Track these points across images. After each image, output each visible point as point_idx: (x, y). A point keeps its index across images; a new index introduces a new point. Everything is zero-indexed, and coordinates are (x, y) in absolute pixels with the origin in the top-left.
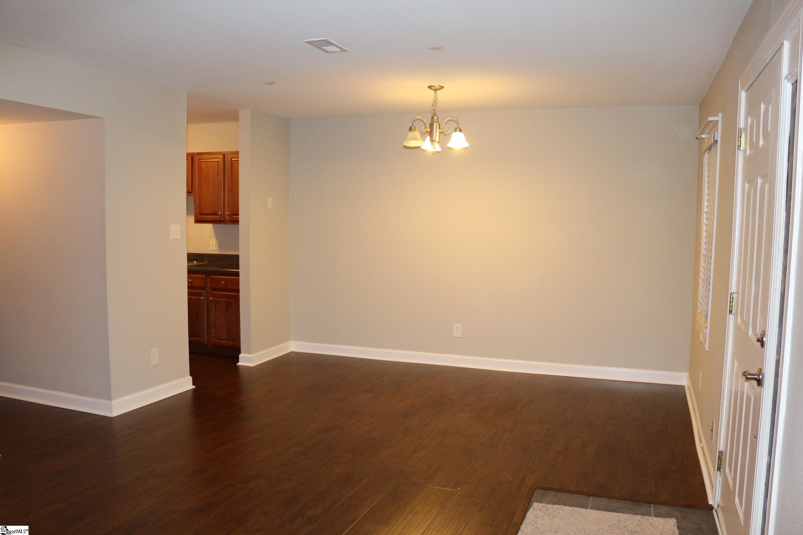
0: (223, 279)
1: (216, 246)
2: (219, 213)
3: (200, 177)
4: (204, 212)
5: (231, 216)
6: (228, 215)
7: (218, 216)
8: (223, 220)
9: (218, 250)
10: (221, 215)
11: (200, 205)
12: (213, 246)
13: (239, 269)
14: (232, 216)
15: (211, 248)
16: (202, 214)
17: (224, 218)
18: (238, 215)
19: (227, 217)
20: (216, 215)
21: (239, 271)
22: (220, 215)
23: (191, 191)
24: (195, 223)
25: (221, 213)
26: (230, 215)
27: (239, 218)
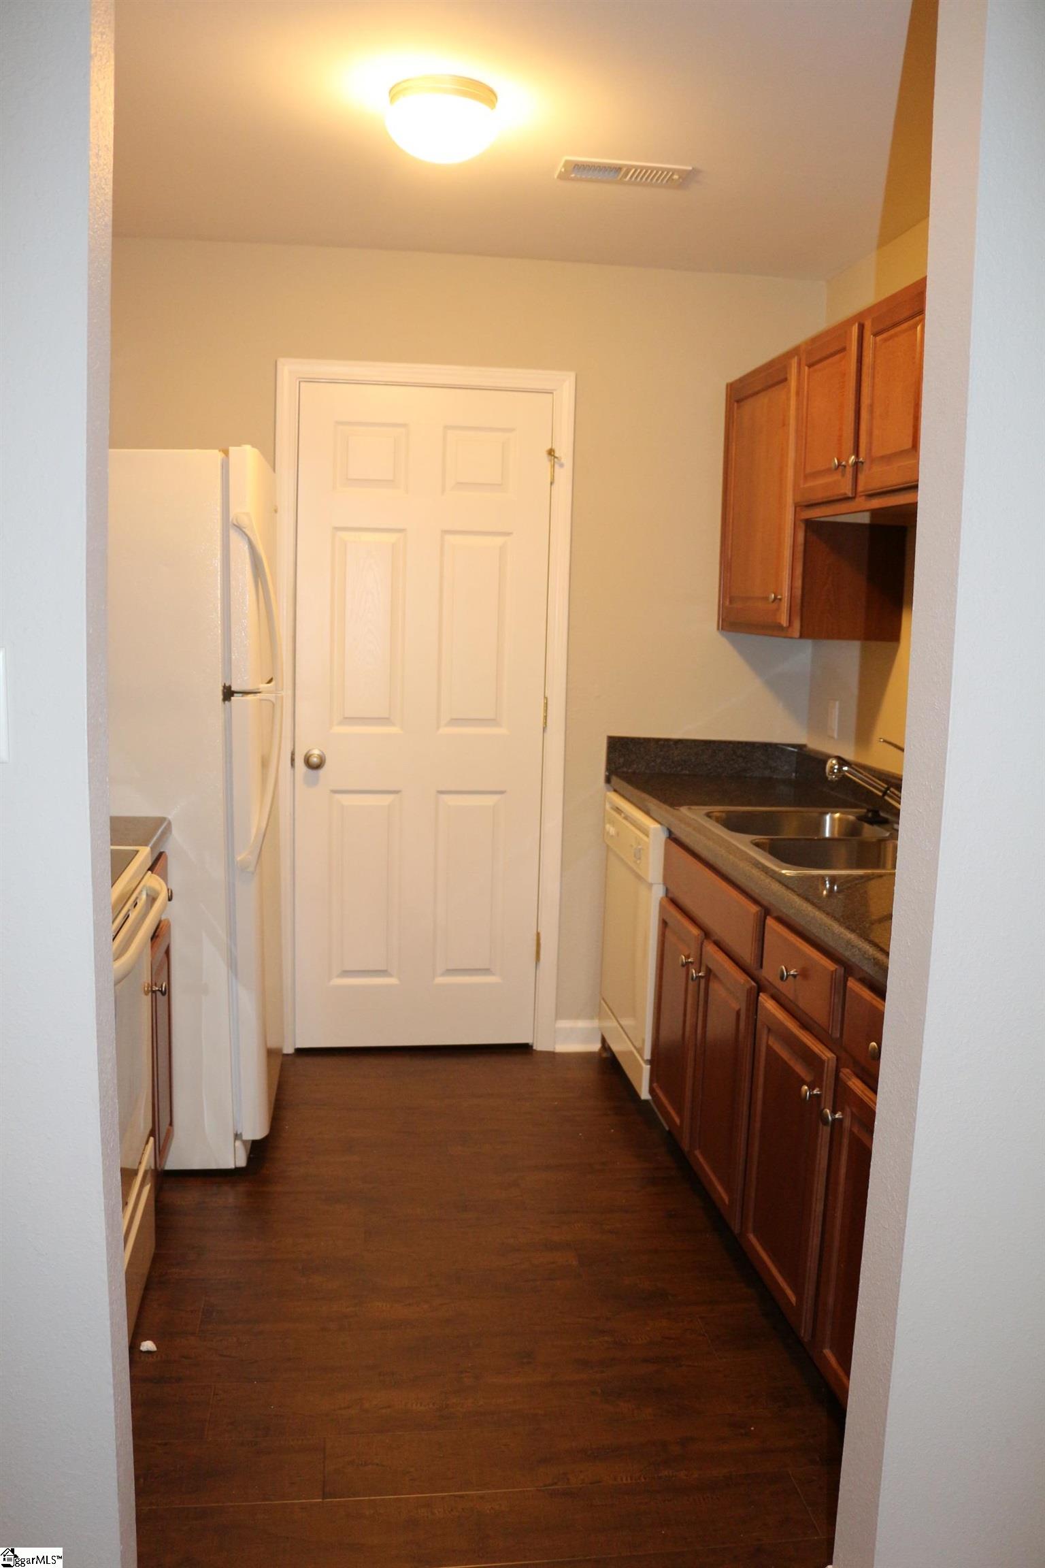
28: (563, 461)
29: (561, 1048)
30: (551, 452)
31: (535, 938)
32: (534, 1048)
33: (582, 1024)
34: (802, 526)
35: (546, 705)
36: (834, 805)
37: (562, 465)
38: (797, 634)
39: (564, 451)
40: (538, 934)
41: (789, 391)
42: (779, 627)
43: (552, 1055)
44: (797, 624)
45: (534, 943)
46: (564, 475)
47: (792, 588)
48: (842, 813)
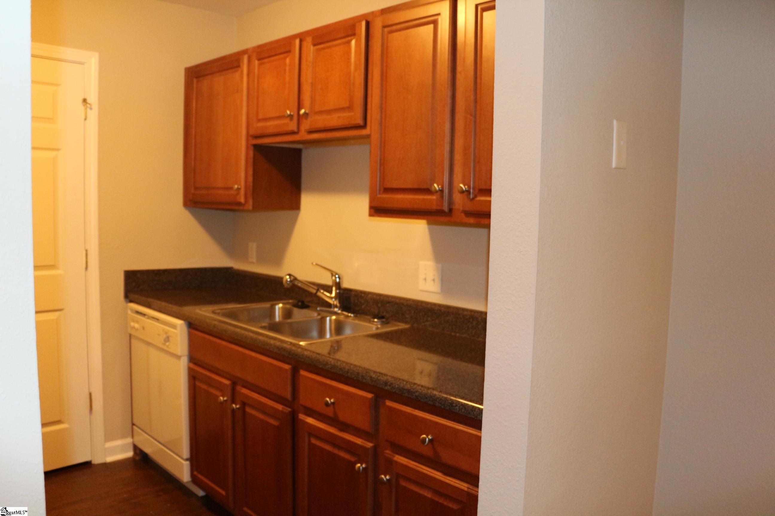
0: (428, 427)
1: (434, 280)
2: (435, 185)
3: (384, 76)
4: (396, 185)
5: (471, 196)
6: (462, 192)
7: (434, 197)
8: (446, 208)
9: (438, 293)
10: (442, 191)
11: (383, 163)
12: (425, 279)
13: (481, 404)
14: (475, 196)
15: (422, 286)
16: (387, 190)
17: (451, 202)
18: (488, 192)
19: (458, 198)
20: (428, 191)
21: (482, 410)
22: (437, 192)
23: (360, 122)
24: (371, 215)
25: (442, 187)
26: (468, 192)
27: (490, 202)
28: (93, 106)
29: (110, 459)
30: (85, 100)
31: (88, 397)
32: (93, 462)
33: (119, 442)
34: (252, 148)
35: (87, 255)
36: (279, 299)
37: (91, 109)
38: (251, 208)
39: (93, 99)
40: (90, 394)
41: (242, 72)
42: (240, 204)
43: (105, 465)
44: (251, 202)
45: (88, 400)
46: (93, 115)
47: (246, 181)
48: (283, 304)
